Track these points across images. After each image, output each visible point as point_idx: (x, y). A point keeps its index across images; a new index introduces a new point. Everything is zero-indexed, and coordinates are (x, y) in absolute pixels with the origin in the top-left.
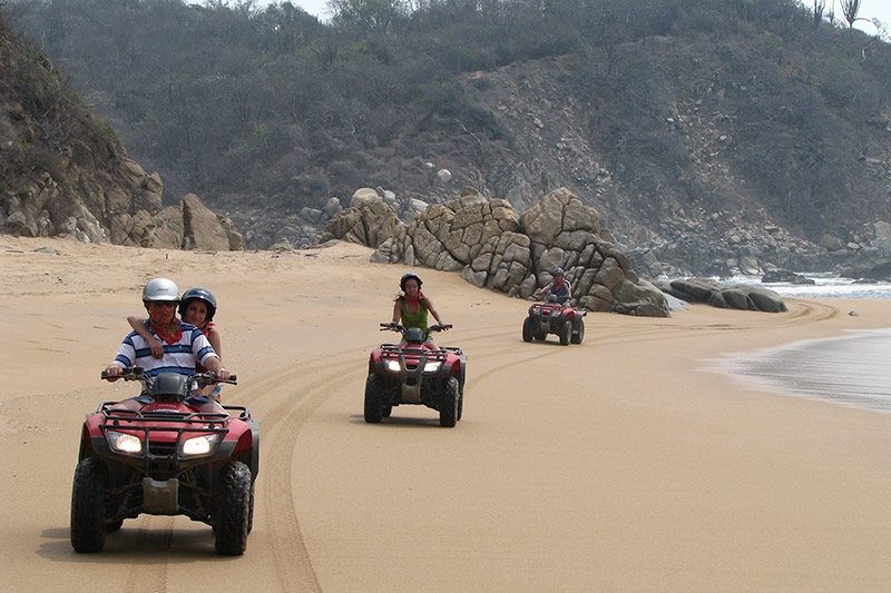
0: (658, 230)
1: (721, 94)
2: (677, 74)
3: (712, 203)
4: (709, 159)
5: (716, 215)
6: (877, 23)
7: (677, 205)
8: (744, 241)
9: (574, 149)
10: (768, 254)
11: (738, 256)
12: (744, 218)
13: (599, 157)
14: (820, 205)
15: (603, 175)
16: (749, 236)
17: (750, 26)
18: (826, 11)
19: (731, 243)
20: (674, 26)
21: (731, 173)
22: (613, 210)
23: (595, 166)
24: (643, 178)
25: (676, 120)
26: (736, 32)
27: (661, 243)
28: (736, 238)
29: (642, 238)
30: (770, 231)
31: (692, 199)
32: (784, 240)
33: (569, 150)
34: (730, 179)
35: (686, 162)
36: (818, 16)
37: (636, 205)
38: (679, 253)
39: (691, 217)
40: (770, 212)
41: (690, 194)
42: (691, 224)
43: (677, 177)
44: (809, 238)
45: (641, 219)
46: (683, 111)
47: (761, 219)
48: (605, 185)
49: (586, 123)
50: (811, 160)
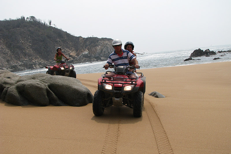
0: (20, 61)
1: (29, 37)
2: (21, 34)
3: (29, 56)
4: (28, 48)
5: (30, 58)
6: (54, 25)
7: (23, 56)
8: (36, 62)
9: (3, 47)
10: (40, 64)
11: (35, 65)
12: (35, 58)
13: (8, 49)
14: (48, 55)
15: (9, 52)
16: (36, 61)
17: (33, 26)
18: (46, 23)
19: (33, 62)
20: (20, 26)
21: (32, 50)
22: (11, 58)
23: (7, 50)
24: (16, 52)
25: (22, 42)
26: (31, 27)
27: (20, 63)
28: (34, 62)
29: (17, 63)
30: (40, 60)
31: (26, 55)
32: (42, 61)
33: (2, 48)
34: (32, 52)
35: (24, 49)
36: (45, 24)
37: (16, 57)
38: (24, 65)
39: (26, 58)
40: (40, 57)
41: (25, 55)
42: (26, 60)
43: (23, 51)
44: (47, 61)
45: (17, 59)
46: (23, 40)
47: (38, 58)
48: (10, 54)
49: (5, 43)
50: (46, 47)
